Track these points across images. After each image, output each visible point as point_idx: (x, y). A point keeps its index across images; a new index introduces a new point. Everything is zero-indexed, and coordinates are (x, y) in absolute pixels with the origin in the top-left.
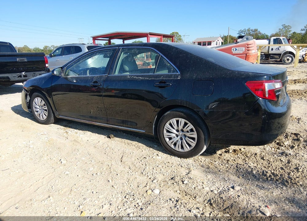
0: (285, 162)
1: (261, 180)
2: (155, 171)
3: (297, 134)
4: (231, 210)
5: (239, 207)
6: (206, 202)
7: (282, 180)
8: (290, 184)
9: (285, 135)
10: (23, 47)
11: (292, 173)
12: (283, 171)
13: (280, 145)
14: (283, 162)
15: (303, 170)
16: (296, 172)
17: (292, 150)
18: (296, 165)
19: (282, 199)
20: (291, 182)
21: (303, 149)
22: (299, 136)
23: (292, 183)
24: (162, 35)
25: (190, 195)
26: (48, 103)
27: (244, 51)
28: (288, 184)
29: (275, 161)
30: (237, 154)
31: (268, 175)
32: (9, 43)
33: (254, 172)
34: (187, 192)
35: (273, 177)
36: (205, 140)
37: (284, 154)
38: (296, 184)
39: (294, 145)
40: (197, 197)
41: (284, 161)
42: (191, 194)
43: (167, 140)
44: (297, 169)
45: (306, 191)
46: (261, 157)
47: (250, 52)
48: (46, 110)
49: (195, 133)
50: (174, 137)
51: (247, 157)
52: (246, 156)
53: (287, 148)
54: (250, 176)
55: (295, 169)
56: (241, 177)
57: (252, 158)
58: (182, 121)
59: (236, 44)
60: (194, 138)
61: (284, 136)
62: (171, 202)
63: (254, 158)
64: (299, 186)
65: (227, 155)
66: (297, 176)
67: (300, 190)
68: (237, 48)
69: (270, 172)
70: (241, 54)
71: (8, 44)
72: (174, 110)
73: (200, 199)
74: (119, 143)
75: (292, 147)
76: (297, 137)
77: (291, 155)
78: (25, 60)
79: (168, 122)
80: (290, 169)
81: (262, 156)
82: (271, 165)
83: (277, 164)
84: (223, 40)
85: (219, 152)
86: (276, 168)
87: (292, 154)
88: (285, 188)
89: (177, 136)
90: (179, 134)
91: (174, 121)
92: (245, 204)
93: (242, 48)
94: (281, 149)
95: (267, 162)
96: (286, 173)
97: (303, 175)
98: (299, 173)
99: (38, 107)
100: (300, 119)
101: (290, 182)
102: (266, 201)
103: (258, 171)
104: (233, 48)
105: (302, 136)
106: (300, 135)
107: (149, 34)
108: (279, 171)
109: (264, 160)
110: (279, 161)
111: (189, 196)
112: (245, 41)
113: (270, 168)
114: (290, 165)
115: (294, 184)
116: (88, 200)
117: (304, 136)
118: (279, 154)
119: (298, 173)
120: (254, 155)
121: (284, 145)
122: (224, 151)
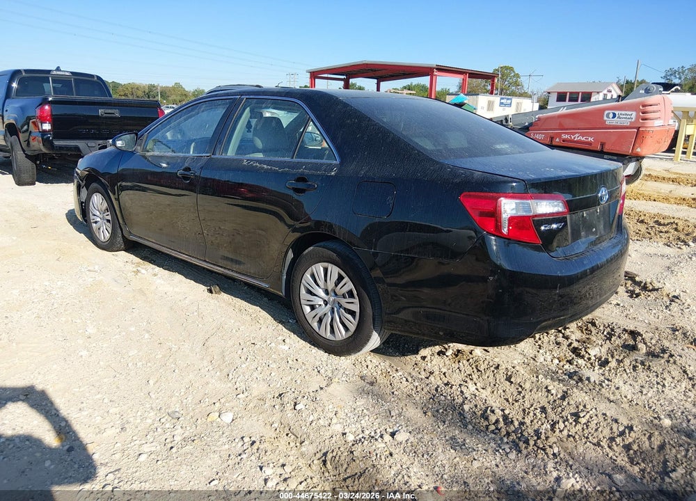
0: (556, 396)
1: (470, 427)
2: (255, 374)
3: (636, 333)
4: (356, 482)
5: (376, 480)
6: (318, 455)
7: (520, 435)
8: (531, 448)
9: (608, 333)
10: (173, 87)
11: (561, 423)
12: (544, 416)
13: (579, 355)
14: (552, 395)
15: (590, 420)
16: (571, 423)
17: (601, 371)
18: (577, 407)
19: (485, 479)
20: (535, 445)
21: (628, 371)
22: (640, 338)
23: (538, 447)
24: (465, 73)
25: (295, 435)
26: (111, 207)
27: (633, 120)
28: (526, 448)
29: (535, 390)
30: (459, 362)
31: (493, 418)
32: (97, 76)
33: (466, 407)
34: (292, 428)
35: (501, 424)
36: (374, 320)
37: (575, 378)
38: (544, 450)
39: (610, 359)
40: (306, 442)
41: (553, 392)
42: (297, 435)
43: (307, 309)
44: (576, 416)
45: (558, 470)
46: (507, 374)
47: (649, 123)
48: (108, 221)
49: (356, 300)
50: (320, 305)
51: (478, 371)
52: (477, 369)
53: (591, 364)
54: (452, 415)
55: (572, 414)
56: (429, 414)
57: (487, 375)
58: (335, 271)
59: (617, 103)
60: (355, 312)
61: (605, 333)
62: (241, 443)
63: (491, 376)
64: (548, 457)
65: (437, 359)
66: (570, 433)
67: (544, 466)
68: (617, 112)
69: (501, 413)
70: (627, 128)
71: (96, 79)
72: (322, 244)
73: (311, 447)
74: (223, 305)
75: (604, 363)
76: (635, 341)
77: (589, 382)
78: (117, 113)
79: (309, 271)
80: (561, 413)
81: (509, 373)
82: (524, 397)
83: (536, 397)
84: (622, 91)
85: (424, 352)
86: (532, 406)
87: (592, 380)
88: (513, 456)
89: (326, 303)
90: (329, 299)
91: (319, 268)
92: (392, 475)
93: (630, 113)
94: (575, 363)
95: (517, 389)
96: (548, 421)
97: (585, 432)
98: (579, 427)
99: (98, 213)
100: (677, 298)
101: (532, 443)
102: (445, 476)
103: (476, 406)
104: (606, 112)
105: (648, 340)
106: (641, 336)
107: (436, 69)
108: (535, 414)
109: (512, 383)
110: (544, 390)
111: (293, 437)
112: (641, 96)
113: (516, 404)
114: (565, 403)
115: (541, 449)
116: (85, 413)
117: (651, 339)
118: (565, 374)
119: (575, 426)
120: (492, 369)
121: (587, 356)
122: (437, 351)
